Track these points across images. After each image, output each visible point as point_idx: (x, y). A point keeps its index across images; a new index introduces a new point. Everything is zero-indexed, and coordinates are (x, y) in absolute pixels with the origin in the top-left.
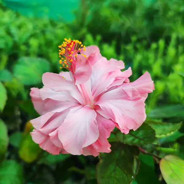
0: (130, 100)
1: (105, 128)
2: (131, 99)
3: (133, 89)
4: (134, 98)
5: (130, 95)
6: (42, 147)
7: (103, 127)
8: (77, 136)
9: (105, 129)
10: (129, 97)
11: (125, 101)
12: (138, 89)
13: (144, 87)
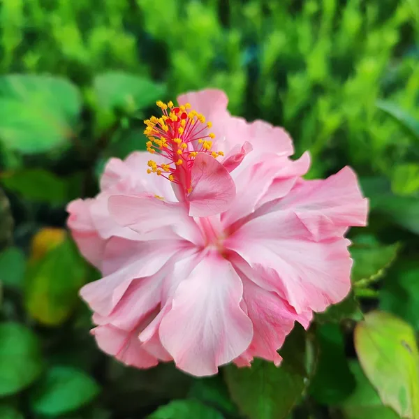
0: (314, 241)
1: (268, 321)
2: (317, 240)
3: (321, 217)
4: (324, 237)
5: (314, 230)
6: (122, 357)
7: (262, 317)
8: (201, 335)
9: (268, 324)
10: (311, 235)
11: (303, 245)
12: (332, 219)
13: (345, 214)
